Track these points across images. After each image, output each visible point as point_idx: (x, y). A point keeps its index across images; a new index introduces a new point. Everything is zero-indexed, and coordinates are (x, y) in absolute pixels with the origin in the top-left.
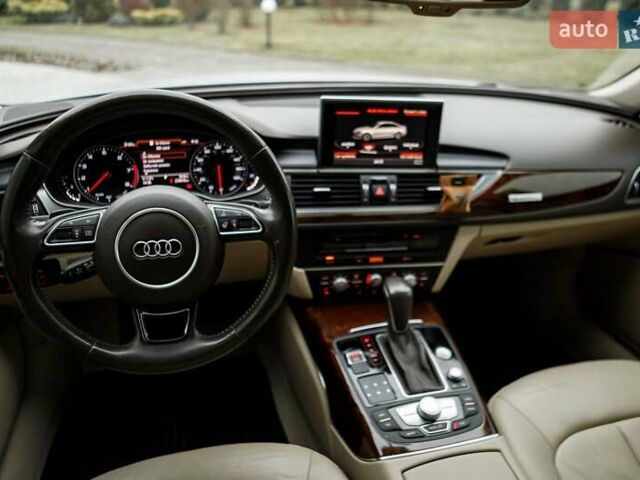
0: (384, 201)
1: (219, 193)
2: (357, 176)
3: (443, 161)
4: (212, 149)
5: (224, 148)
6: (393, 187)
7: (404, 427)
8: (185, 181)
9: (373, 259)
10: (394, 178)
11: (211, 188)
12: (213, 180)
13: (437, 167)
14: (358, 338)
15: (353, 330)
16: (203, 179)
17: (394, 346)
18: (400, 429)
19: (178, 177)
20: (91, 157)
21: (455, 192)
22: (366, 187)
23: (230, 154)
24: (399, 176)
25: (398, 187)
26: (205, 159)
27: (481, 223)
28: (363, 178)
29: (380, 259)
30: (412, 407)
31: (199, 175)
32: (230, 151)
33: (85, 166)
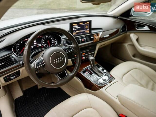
0: (84, 42)
1: (49, 47)
2: (78, 37)
3: (93, 32)
4: (46, 37)
5: (48, 36)
6: (85, 38)
7: (102, 83)
8: (40, 46)
9: (83, 54)
10: (85, 37)
11: (47, 46)
12: (48, 44)
13: (92, 33)
14: (85, 70)
15: (83, 69)
16: (45, 44)
17: (93, 69)
18: (101, 84)
19: (39, 45)
20: (19, 44)
21: (97, 37)
22: (80, 39)
23: (50, 38)
24: (85, 36)
25: (86, 38)
26: (45, 40)
27: (100, 43)
28: (79, 38)
29: (84, 54)
30: (101, 79)
31: (44, 44)
32: (50, 37)
33: (18, 47)
